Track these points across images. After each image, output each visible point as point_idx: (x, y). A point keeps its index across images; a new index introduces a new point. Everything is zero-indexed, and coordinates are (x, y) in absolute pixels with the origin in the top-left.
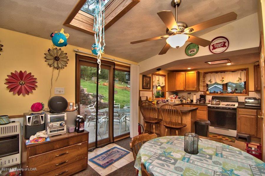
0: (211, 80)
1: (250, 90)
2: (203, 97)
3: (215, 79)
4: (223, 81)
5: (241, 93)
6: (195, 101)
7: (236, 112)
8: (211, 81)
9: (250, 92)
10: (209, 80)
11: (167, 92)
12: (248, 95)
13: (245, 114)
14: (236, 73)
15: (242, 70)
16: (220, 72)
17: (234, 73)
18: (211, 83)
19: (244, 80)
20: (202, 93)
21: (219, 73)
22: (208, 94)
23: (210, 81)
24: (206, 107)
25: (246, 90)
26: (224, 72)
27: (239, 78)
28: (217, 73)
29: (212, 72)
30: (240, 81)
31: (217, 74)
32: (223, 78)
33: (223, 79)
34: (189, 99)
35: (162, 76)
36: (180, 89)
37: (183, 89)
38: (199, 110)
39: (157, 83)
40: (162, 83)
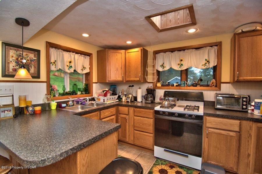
0: (163, 63)
1: (222, 81)
2: (151, 92)
3: (170, 64)
4: (182, 65)
5: (208, 86)
7: (202, 122)
8: (164, 65)
9: (222, 85)
10: (161, 64)
12: (220, 89)
13: (218, 127)
14: (201, 51)
15: (211, 46)
16: (178, 51)
17: (198, 52)
18: (163, 68)
19: (214, 64)
20: (151, 86)
21: (176, 52)
22: (159, 88)
23: (162, 66)
24: (152, 111)
25: (216, 81)
26: (184, 50)
27: (206, 60)
28: (172, 52)
29: (165, 51)
30: (207, 64)
31: (172, 54)
32: (182, 60)
33: (182, 62)
34: (130, 96)
35: (83, 55)
36: (117, 78)
37: (120, 79)
38: (141, 117)
39: (68, 66)
40: (84, 67)
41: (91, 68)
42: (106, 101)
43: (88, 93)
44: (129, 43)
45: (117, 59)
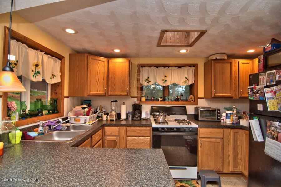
0: (148, 78)
1: (199, 97)
2: (137, 108)
3: (155, 78)
4: (166, 80)
5: (187, 100)
6: (123, 116)
7: (197, 134)
8: (150, 80)
9: (199, 100)
10: (145, 78)
11: (65, 100)
12: (197, 104)
14: (182, 69)
15: (191, 67)
17: (180, 70)
18: (148, 83)
19: (192, 82)
20: (136, 101)
21: (161, 68)
22: (144, 103)
23: (147, 80)
25: (194, 96)
26: (168, 67)
27: (186, 78)
28: (157, 67)
29: (150, 66)
30: (187, 82)
31: (157, 69)
32: (166, 76)
33: (166, 79)
34: (113, 113)
35: (53, 57)
36: (98, 92)
37: (102, 93)
38: (136, 136)
39: (33, 71)
40: (53, 75)
41: (62, 77)
42: (87, 122)
43: (58, 112)
44: (117, 51)
45: (99, 68)
